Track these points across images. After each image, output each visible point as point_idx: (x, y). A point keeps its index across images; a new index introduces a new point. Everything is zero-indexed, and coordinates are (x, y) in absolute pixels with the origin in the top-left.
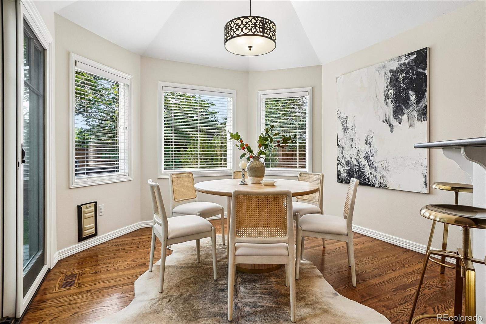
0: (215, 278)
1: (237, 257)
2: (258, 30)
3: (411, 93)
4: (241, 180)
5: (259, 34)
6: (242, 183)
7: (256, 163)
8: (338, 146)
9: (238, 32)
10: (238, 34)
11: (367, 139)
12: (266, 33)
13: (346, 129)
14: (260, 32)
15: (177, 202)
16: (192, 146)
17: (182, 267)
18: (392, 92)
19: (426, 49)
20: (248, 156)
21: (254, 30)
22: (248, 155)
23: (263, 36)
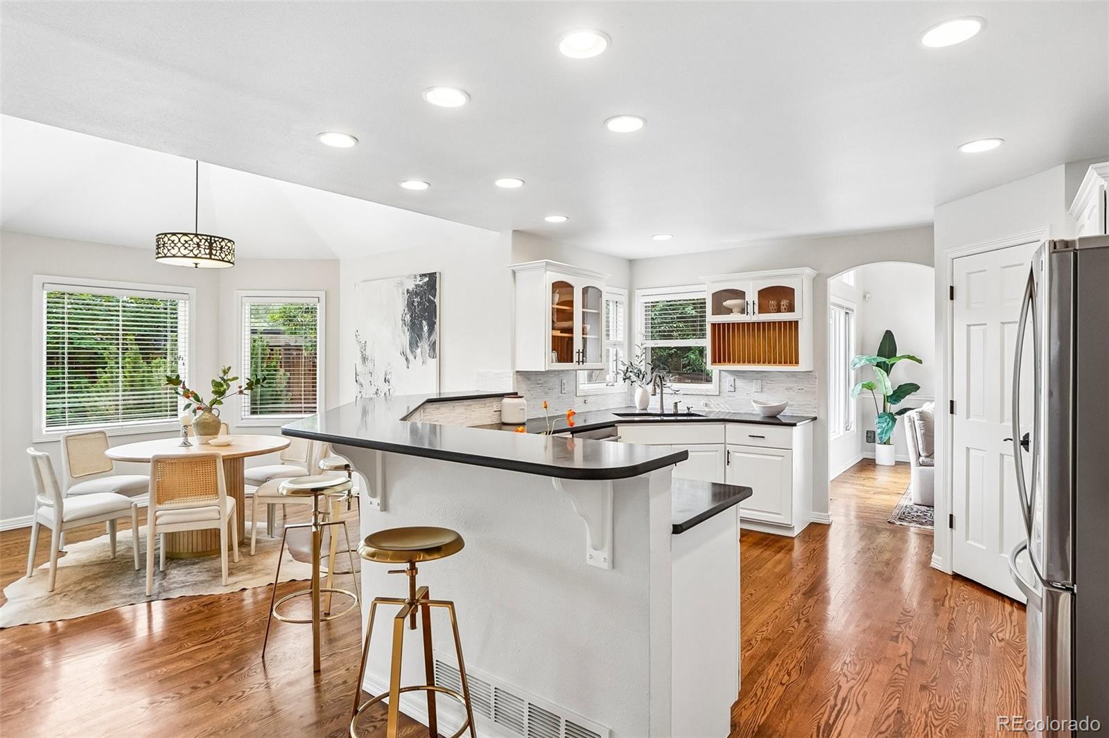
0: (137, 568)
1: (157, 526)
2: (203, 252)
3: (424, 322)
4: (181, 440)
5: (205, 256)
6: (184, 445)
7: (207, 415)
8: (356, 381)
9: (174, 252)
10: (174, 253)
11: (386, 374)
12: (215, 255)
13: (364, 359)
14: (206, 254)
15: (75, 478)
16: (108, 378)
17: (84, 566)
18: (408, 318)
19: (435, 273)
20: (194, 407)
21: (196, 252)
22: (195, 405)
23: (210, 258)
